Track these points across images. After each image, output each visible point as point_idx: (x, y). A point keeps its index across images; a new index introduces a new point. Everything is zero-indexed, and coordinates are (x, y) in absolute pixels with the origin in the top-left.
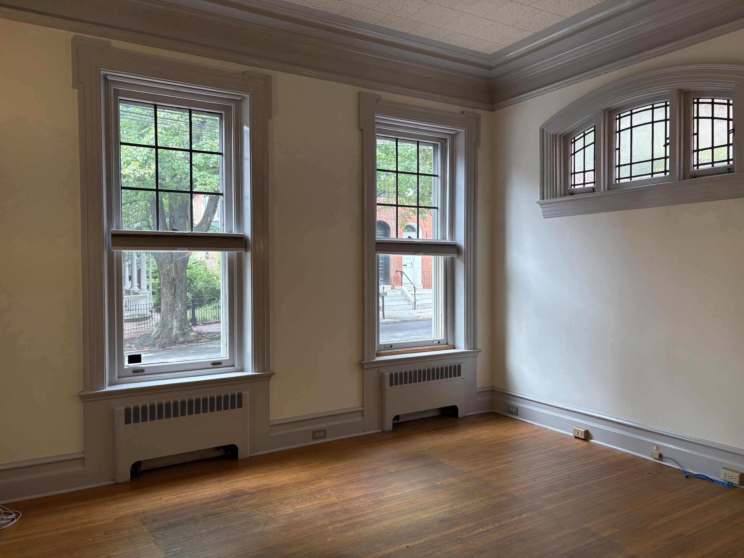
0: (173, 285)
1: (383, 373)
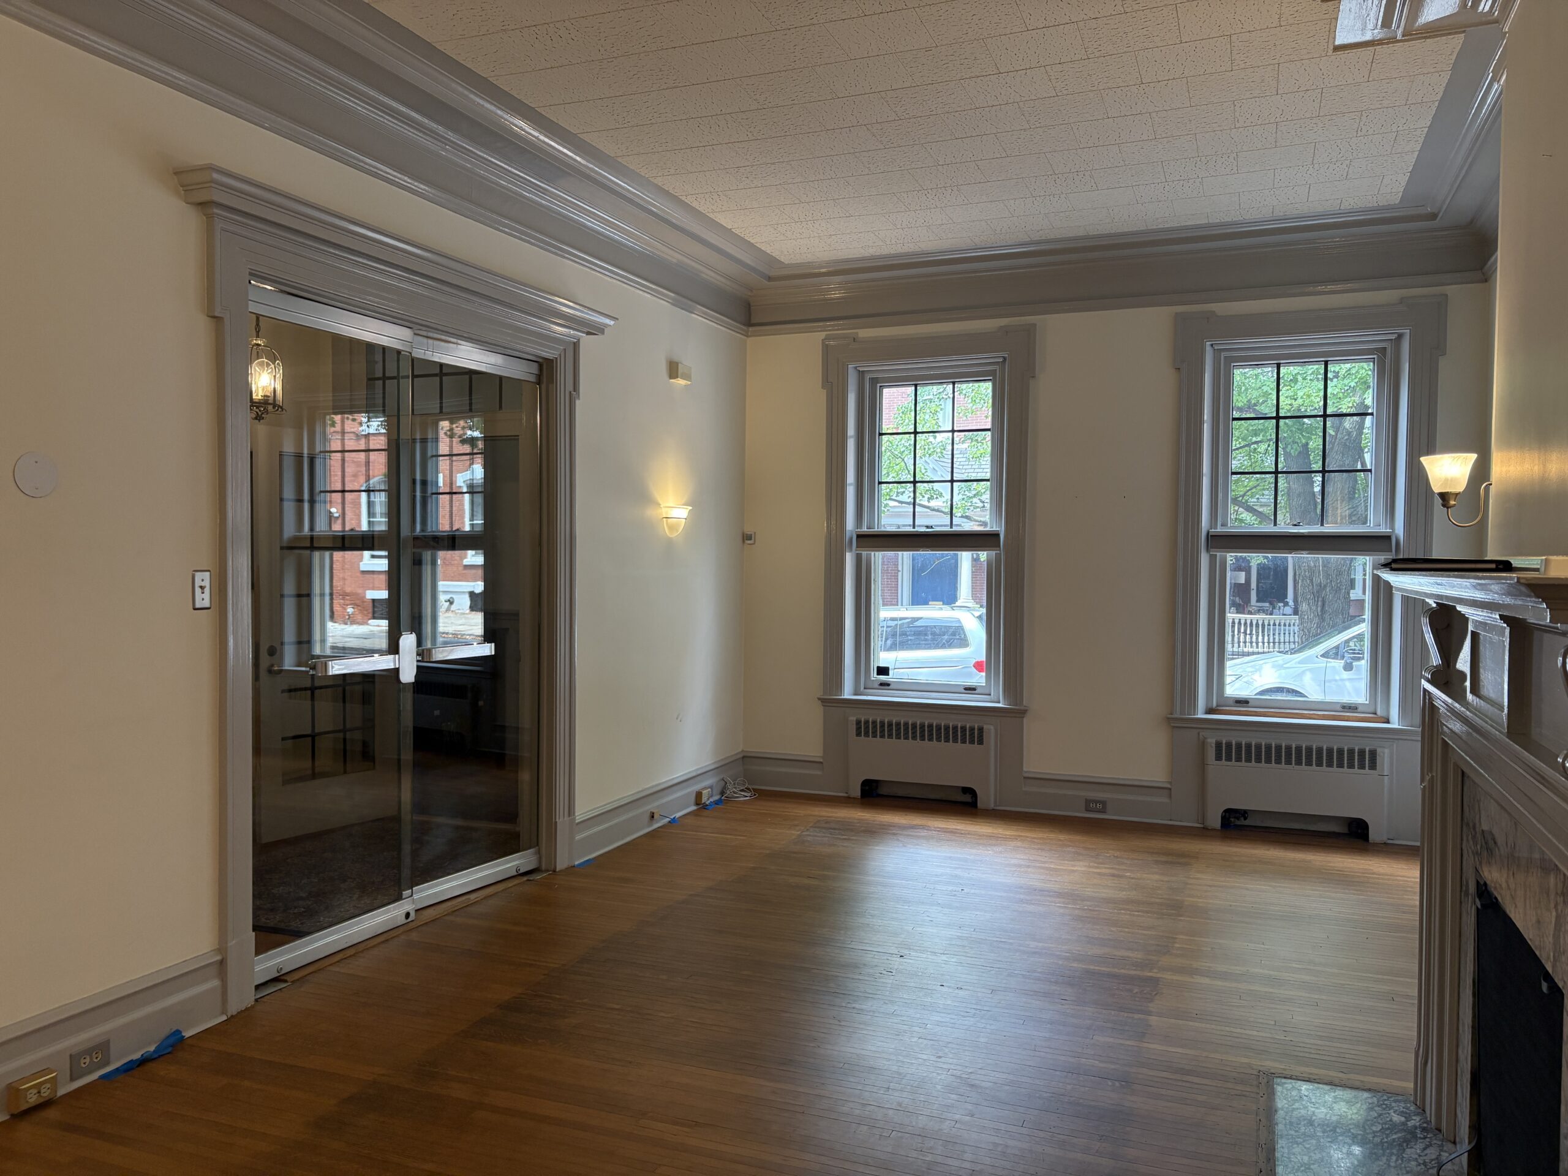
0: (1320, 599)
1: (1205, 738)
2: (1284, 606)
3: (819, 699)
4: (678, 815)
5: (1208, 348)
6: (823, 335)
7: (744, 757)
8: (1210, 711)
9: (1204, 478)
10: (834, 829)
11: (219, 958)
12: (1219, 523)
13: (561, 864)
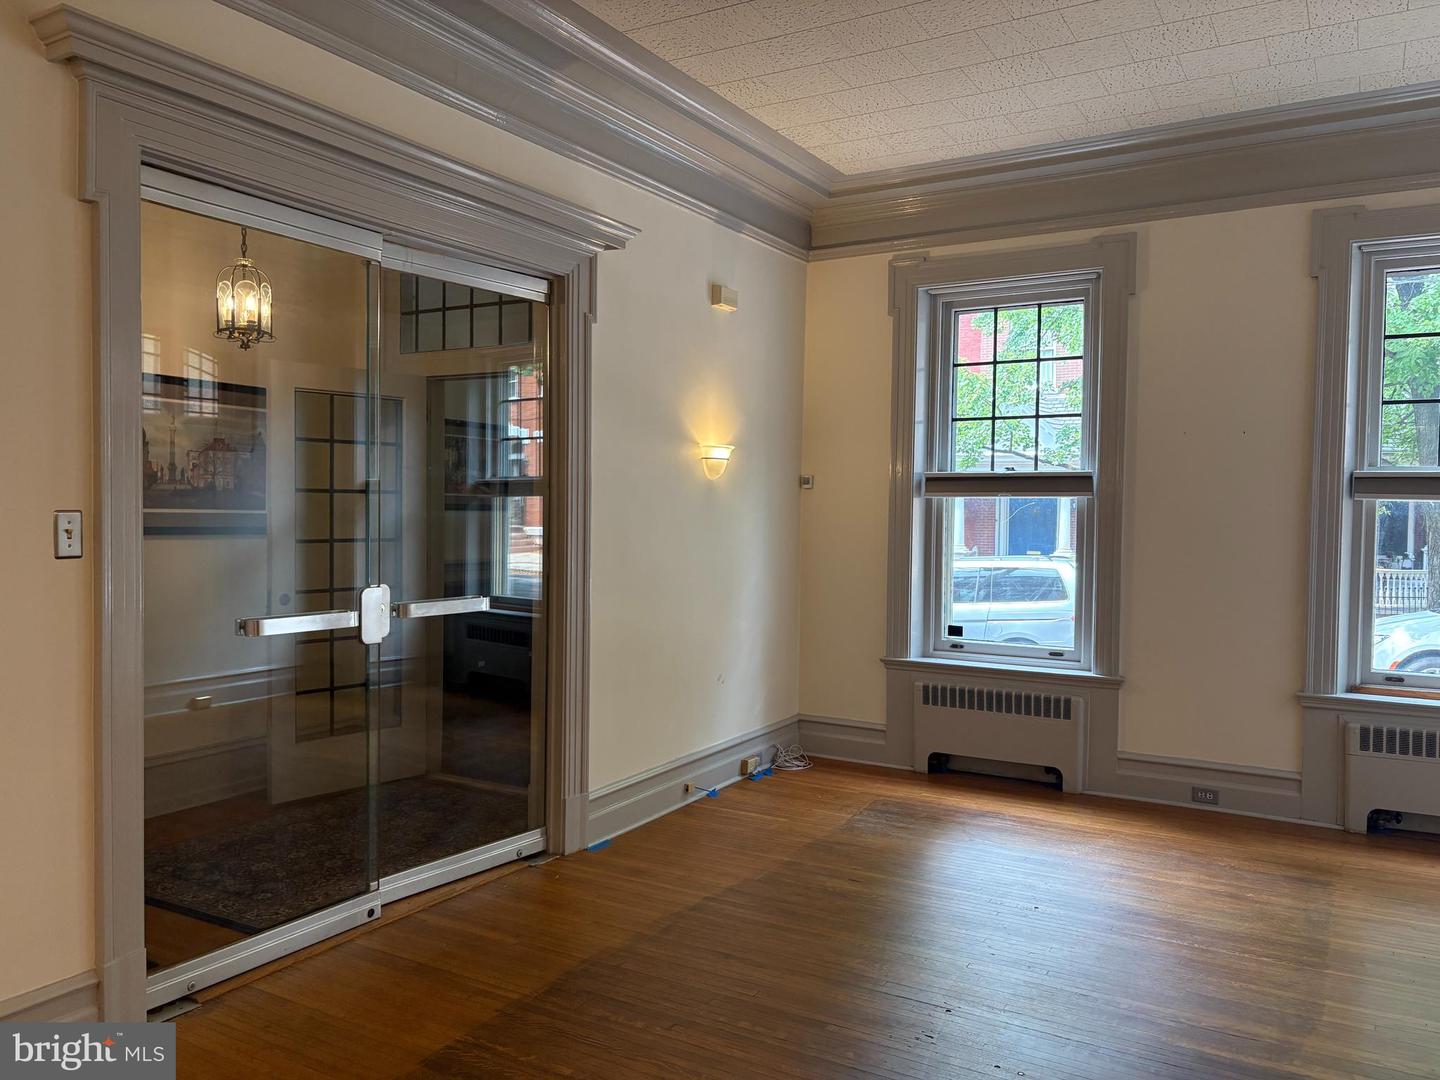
1: (1347, 723)
2: (1404, 559)
3: (881, 660)
4: (718, 787)
5: (1355, 251)
6: (890, 256)
7: (800, 721)
8: (1352, 689)
9: (1347, 409)
10: (892, 813)
11: (94, 981)
12: (1366, 463)
13: (571, 847)
